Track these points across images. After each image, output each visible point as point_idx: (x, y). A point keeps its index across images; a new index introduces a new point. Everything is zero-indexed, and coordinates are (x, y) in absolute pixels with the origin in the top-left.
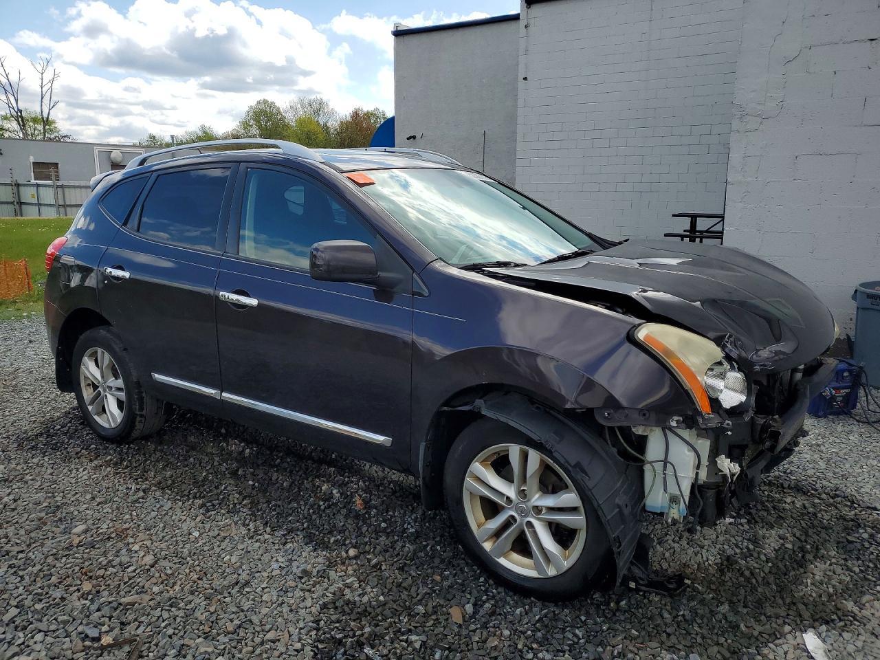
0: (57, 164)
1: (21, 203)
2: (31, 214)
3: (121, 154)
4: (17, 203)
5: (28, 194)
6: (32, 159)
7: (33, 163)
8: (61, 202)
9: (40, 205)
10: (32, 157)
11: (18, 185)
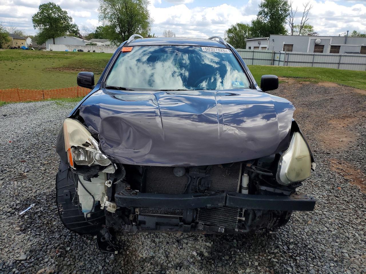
0: (293, 45)
1: (274, 60)
2: (276, 64)
3: (320, 40)
4: (273, 60)
5: (277, 57)
6: (284, 43)
7: (284, 44)
8: (286, 60)
9: (279, 61)
10: (284, 42)
11: (275, 53)
